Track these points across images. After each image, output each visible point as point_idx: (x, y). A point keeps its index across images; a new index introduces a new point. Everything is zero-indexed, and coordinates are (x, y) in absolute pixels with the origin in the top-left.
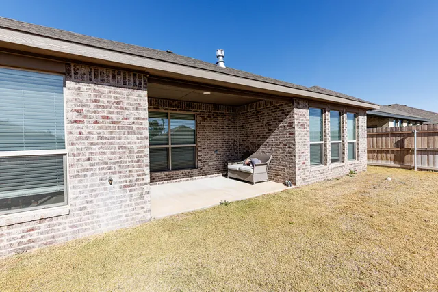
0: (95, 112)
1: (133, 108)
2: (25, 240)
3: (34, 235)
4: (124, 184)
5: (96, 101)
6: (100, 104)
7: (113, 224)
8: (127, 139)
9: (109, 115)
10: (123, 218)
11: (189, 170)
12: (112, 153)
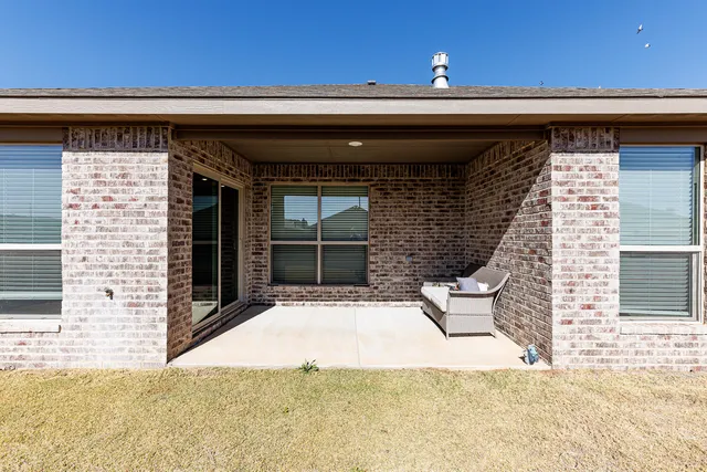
0: (94, 192)
1: (146, 183)
2: (16, 354)
3: (24, 351)
4: (129, 300)
5: (96, 176)
6: (101, 179)
7: (112, 359)
8: (136, 230)
9: (112, 195)
10: (126, 353)
11: (351, 288)
12: (114, 252)
